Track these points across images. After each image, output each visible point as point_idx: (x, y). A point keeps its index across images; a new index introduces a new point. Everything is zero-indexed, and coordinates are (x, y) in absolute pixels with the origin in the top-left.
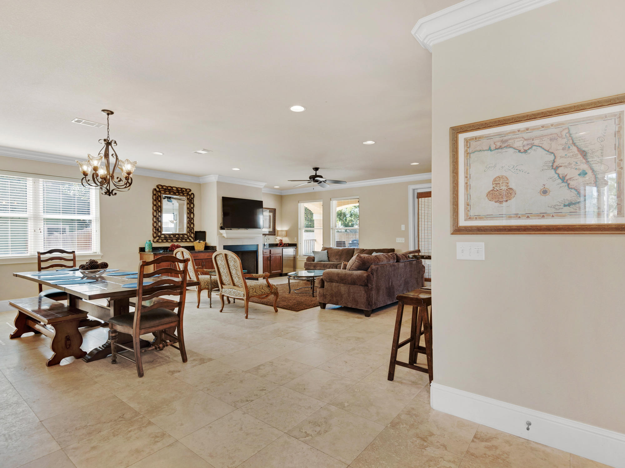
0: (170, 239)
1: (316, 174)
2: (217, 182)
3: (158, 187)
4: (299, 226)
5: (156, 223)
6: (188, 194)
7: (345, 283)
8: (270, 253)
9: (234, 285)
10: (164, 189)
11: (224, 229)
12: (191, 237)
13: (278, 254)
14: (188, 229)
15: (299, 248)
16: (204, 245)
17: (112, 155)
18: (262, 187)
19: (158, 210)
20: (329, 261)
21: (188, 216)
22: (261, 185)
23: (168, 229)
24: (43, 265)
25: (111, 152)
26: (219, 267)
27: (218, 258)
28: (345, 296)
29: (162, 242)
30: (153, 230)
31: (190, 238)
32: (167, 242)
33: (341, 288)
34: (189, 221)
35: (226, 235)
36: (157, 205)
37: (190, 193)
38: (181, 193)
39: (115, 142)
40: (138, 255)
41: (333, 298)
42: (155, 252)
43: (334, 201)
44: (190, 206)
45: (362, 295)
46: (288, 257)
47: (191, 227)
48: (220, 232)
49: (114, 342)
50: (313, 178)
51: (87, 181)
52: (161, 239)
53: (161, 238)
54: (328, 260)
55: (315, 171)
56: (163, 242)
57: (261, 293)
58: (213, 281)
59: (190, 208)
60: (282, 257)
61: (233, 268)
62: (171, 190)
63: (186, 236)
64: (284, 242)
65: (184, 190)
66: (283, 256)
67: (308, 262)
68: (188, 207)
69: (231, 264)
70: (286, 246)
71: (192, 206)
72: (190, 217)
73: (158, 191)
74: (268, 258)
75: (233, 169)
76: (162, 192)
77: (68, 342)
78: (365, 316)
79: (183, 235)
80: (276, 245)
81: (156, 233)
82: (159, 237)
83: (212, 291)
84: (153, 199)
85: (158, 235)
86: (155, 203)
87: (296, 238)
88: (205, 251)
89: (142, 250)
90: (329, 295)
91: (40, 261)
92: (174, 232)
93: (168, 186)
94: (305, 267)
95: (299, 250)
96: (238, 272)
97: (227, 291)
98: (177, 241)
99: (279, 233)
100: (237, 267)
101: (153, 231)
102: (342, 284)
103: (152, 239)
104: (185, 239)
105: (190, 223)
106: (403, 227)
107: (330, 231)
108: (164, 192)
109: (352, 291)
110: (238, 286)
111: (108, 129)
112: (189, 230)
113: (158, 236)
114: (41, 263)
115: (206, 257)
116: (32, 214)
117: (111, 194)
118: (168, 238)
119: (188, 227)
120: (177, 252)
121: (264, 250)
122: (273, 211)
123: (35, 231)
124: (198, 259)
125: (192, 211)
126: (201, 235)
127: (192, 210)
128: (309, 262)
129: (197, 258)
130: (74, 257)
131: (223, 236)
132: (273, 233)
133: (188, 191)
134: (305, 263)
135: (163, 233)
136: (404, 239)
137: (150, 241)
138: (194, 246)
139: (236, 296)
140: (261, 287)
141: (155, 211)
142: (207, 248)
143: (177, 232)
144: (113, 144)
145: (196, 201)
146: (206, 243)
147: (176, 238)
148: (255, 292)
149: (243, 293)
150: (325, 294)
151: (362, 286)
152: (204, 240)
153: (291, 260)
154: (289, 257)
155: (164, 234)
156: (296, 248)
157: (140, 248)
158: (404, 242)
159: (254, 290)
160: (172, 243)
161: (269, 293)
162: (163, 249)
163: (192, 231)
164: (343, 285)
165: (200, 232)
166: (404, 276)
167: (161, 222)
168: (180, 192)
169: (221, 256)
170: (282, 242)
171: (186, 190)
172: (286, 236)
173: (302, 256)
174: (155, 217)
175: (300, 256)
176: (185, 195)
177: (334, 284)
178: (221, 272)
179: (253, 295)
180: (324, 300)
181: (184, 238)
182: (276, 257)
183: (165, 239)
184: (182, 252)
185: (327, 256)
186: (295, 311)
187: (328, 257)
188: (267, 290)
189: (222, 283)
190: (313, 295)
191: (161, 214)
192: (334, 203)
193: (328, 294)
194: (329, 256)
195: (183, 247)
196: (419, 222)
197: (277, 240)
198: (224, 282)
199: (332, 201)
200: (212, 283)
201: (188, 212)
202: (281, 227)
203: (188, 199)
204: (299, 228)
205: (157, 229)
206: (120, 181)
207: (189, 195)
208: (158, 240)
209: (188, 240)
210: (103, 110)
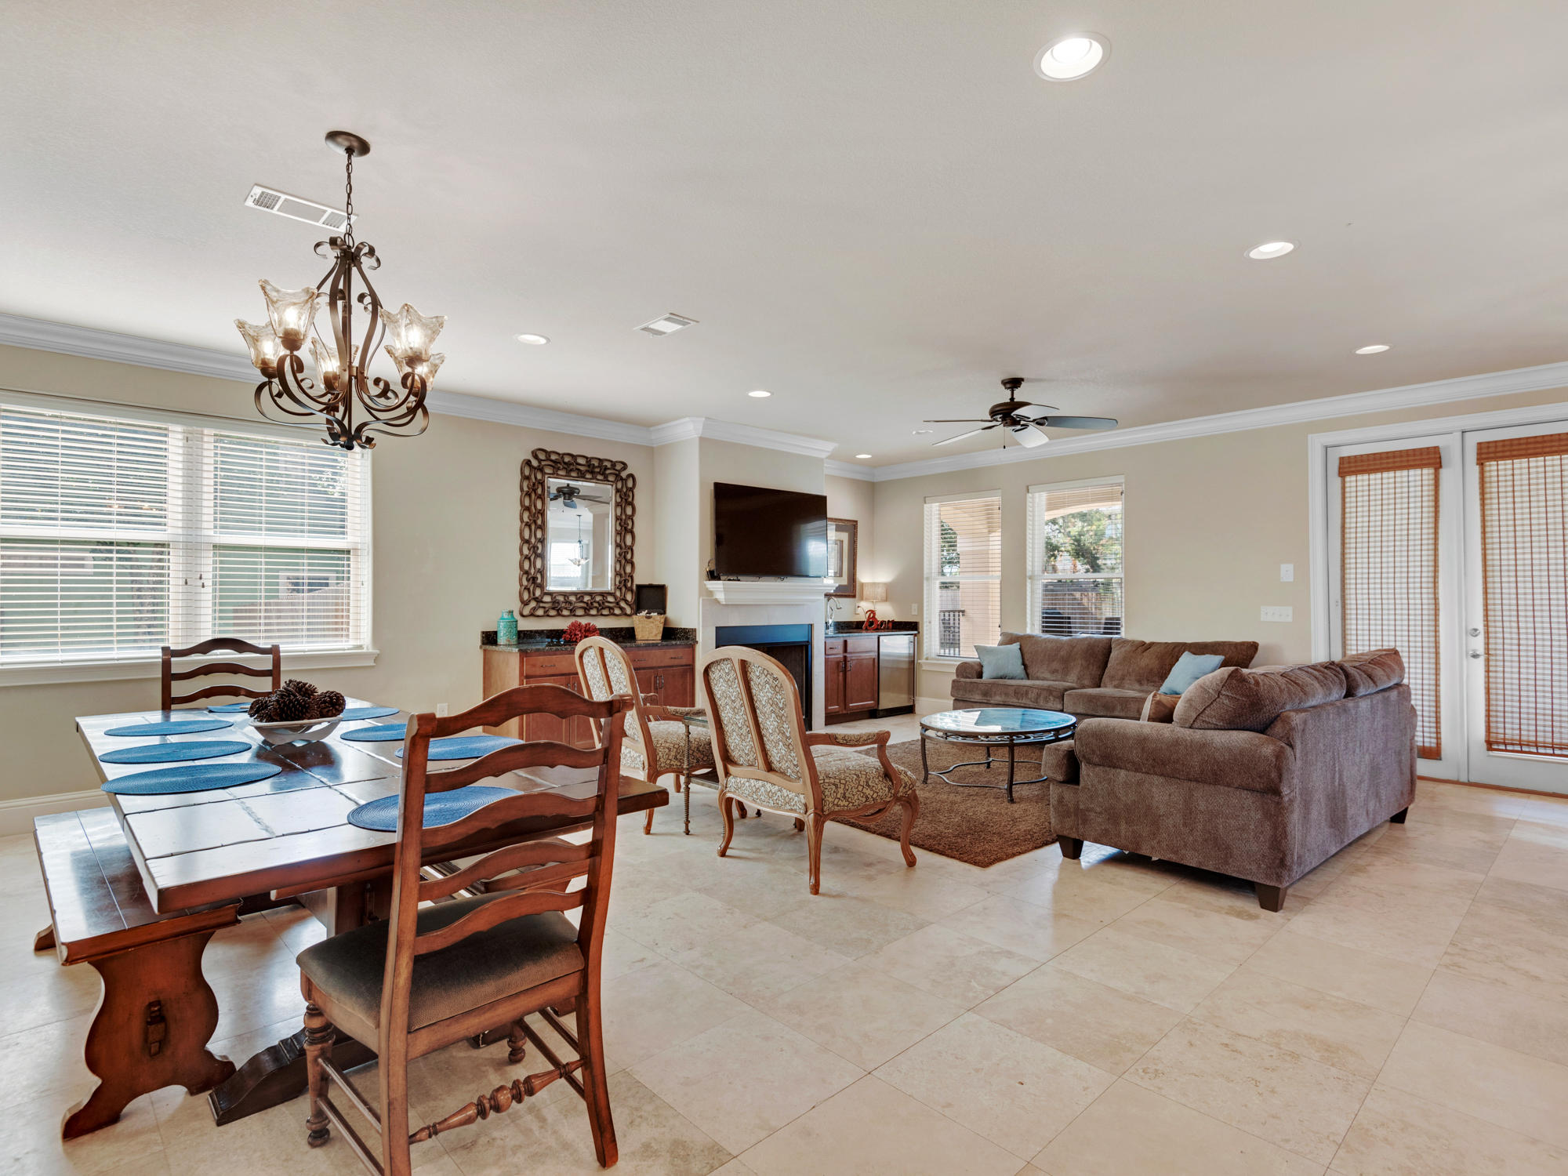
0: (566, 609)
1: (1012, 399)
2: (702, 440)
3: (535, 454)
4: (926, 571)
5: (529, 559)
6: (618, 477)
7: (1170, 776)
8: (845, 650)
9: (770, 768)
10: (552, 461)
11: (719, 579)
12: (626, 601)
13: (866, 652)
14: (618, 579)
15: (925, 636)
16: (662, 626)
17: (361, 298)
18: (824, 455)
19: (535, 522)
20: (1028, 677)
21: (618, 541)
22: (822, 449)
23: (562, 581)
24: (179, 689)
25: (358, 287)
26: (719, 703)
27: (714, 675)
28: (1170, 822)
29: (546, 615)
30: (521, 580)
31: (623, 604)
32: (559, 615)
33: (1154, 790)
34: (620, 554)
35: (725, 595)
36: (533, 507)
37: (624, 474)
38: (599, 473)
39: (372, 252)
40: (480, 655)
41: (1117, 824)
42: (524, 647)
43: (1037, 495)
44: (624, 511)
45: (1252, 827)
46: (893, 661)
47: (625, 573)
48: (708, 586)
49: (316, 1053)
50: (1007, 414)
51: (274, 394)
52: (544, 608)
53: (541, 605)
54: (1023, 674)
55: (1009, 392)
56: (548, 616)
57: (864, 800)
58: (694, 745)
59: (624, 517)
60: (876, 661)
61: (768, 709)
62: (572, 464)
63: (610, 599)
64: (879, 617)
65: (609, 465)
66: (881, 657)
67: (963, 680)
68: (619, 514)
69: (762, 695)
70: (887, 629)
71: (629, 511)
72: (623, 545)
73: (535, 468)
74: (838, 663)
75: (753, 394)
76: (548, 470)
77: (156, 1031)
78: (1262, 907)
79: (603, 596)
80: (857, 626)
81: (529, 590)
82: (538, 600)
83: (693, 779)
84: (522, 489)
85: (534, 594)
86: (527, 503)
87: (915, 606)
88: (665, 643)
89: (490, 638)
90: (1100, 813)
91: (168, 677)
92: (582, 589)
93: (564, 454)
94: (952, 695)
95: (925, 640)
96: (785, 726)
97: (744, 785)
98: (587, 614)
99: (867, 592)
100: (782, 709)
101: (521, 585)
102: (1156, 777)
103: (516, 606)
104: (610, 608)
105: (623, 561)
106: (1287, 572)
107: (1026, 585)
108: (551, 472)
109: (1201, 808)
110: (783, 774)
111: (348, 204)
112: (620, 582)
113: (536, 599)
114: (173, 683)
115: (667, 662)
116: (180, 531)
117: (355, 443)
118: (561, 604)
119: (617, 574)
120: (586, 649)
121: (829, 641)
122: (850, 527)
123: (186, 583)
124: (644, 668)
125: (630, 527)
126: (652, 597)
127: (630, 522)
128: (968, 680)
129: (643, 664)
130: (277, 662)
131: (716, 600)
132: (849, 590)
133: (618, 467)
134: (954, 681)
135: (551, 588)
136: (1289, 610)
137: (511, 612)
138: (633, 629)
139: (779, 808)
140: (863, 779)
141: (528, 525)
142: (670, 633)
143: (589, 588)
144: (366, 262)
145: (640, 498)
146: (666, 620)
147: (585, 605)
148: (844, 797)
149: (803, 801)
150: (1082, 807)
151: (1252, 790)
152: (662, 610)
153: (903, 669)
154: (895, 661)
155: (550, 594)
156: (915, 635)
157: (483, 633)
158: (1290, 619)
159: (841, 791)
160: (573, 620)
161: (888, 799)
162: (548, 637)
163: (629, 584)
164: (1161, 779)
165: (651, 586)
166: (1370, 748)
167: (542, 556)
168: (597, 470)
169: (726, 667)
170: (874, 617)
171: (614, 464)
172: (886, 600)
173: (933, 659)
174: (527, 542)
175: (927, 659)
176: (611, 478)
177: (1123, 773)
178: (725, 720)
179: (837, 809)
180: (1077, 829)
181: (607, 604)
182: (860, 661)
183: (553, 609)
184: (601, 650)
185: (1020, 661)
186: (975, 864)
187: (1024, 664)
188: (882, 789)
189: (727, 759)
190: (1011, 796)
191: (543, 535)
192: (1038, 500)
193: (1098, 810)
194: (1027, 662)
195: (603, 632)
196: (1347, 556)
197: (859, 611)
198: (735, 754)
199: (1030, 495)
200: (691, 752)
201: (619, 528)
202: (874, 575)
203: (618, 491)
204: (925, 576)
205: (533, 578)
206: (384, 394)
207: (622, 479)
208: (534, 609)
209: (617, 611)
210: (333, 136)
